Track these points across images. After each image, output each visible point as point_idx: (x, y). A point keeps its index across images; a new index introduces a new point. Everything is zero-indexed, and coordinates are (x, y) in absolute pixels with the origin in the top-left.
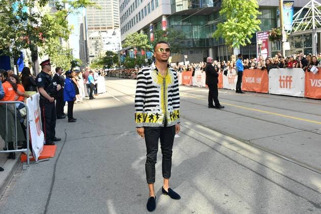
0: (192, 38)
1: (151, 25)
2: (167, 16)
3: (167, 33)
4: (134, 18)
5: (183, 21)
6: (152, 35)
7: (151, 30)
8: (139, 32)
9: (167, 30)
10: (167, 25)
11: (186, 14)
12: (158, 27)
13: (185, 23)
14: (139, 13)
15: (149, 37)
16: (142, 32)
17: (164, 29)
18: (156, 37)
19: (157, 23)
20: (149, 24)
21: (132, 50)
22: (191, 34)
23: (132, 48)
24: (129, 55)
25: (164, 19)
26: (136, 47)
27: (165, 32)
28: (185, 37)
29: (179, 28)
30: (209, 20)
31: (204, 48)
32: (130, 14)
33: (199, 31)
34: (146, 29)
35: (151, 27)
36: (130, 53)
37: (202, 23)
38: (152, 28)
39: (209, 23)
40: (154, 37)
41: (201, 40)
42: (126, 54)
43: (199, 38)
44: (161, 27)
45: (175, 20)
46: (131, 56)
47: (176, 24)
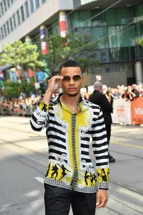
0: (107, 47)
1: (42, 28)
2: (67, 12)
3: (69, 41)
4: (14, 16)
5: (93, 20)
6: (44, 45)
7: (42, 37)
8: (23, 40)
9: (68, 36)
10: (67, 27)
11: (98, 7)
12: (54, 31)
13: (95, 24)
14: (22, 8)
15: (39, 48)
16: (28, 40)
17: (63, 34)
18: (50, 48)
19: (51, 24)
20: (39, 27)
21: (14, 69)
22: (106, 41)
23: (13, 67)
24: (9, 78)
25: (62, 18)
26: (20, 65)
27: (64, 40)
28: (96, 45)
29: (87, 33)
30: (135, 16)
31: (128, 62)
32: (6, 9)
33: (119, 35)
34: (34, 36)
35: (42, 33)
36: (11, 75)
37: (123, 21)
38: (44, 33)
39: (135, 21)
40: (48, 48)
41: (123, 50)
42: (5, 75)
43: (119, 46)
44: (58, 32)
45: (80, 19)
46: (12, 80)
47: (82, 24)
